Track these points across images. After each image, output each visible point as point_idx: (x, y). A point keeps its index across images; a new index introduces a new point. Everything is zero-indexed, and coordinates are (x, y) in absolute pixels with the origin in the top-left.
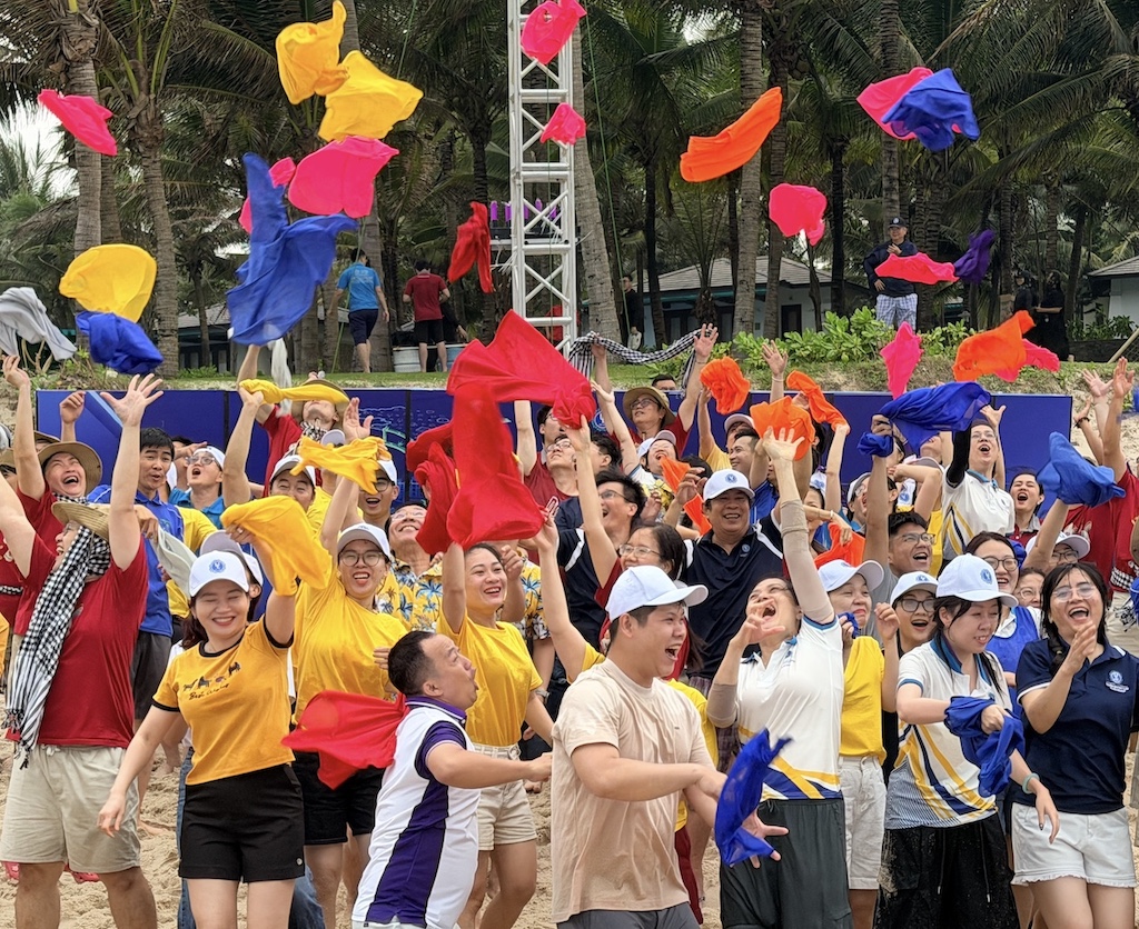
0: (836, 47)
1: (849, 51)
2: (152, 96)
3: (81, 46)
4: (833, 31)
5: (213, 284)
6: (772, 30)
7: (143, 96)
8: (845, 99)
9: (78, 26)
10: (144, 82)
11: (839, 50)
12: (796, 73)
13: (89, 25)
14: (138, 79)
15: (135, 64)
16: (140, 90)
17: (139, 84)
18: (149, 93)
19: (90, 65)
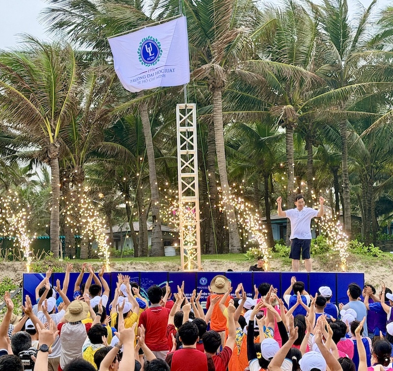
0: (329, 135)
1: (334, 137)
2: (80, 166)
3: (54, 154)
4: (328, 130)
5: (114, 219)
6: (305, 130)
7: (77, 166)
8: (334, 154)
9: (53, 148)
10: (77, 161)
11: (331, 136)
12: (316, 145)
13: (56, 147)
14: (76, 161)
15: (75, 156)
16: (76, 164)
17: (76, 162)
18: (79, 165)
19: (57, 159)
